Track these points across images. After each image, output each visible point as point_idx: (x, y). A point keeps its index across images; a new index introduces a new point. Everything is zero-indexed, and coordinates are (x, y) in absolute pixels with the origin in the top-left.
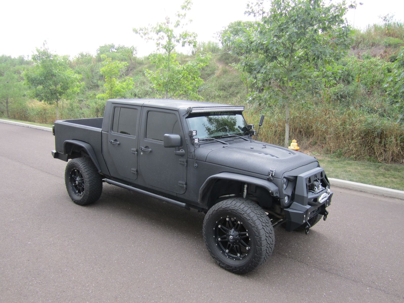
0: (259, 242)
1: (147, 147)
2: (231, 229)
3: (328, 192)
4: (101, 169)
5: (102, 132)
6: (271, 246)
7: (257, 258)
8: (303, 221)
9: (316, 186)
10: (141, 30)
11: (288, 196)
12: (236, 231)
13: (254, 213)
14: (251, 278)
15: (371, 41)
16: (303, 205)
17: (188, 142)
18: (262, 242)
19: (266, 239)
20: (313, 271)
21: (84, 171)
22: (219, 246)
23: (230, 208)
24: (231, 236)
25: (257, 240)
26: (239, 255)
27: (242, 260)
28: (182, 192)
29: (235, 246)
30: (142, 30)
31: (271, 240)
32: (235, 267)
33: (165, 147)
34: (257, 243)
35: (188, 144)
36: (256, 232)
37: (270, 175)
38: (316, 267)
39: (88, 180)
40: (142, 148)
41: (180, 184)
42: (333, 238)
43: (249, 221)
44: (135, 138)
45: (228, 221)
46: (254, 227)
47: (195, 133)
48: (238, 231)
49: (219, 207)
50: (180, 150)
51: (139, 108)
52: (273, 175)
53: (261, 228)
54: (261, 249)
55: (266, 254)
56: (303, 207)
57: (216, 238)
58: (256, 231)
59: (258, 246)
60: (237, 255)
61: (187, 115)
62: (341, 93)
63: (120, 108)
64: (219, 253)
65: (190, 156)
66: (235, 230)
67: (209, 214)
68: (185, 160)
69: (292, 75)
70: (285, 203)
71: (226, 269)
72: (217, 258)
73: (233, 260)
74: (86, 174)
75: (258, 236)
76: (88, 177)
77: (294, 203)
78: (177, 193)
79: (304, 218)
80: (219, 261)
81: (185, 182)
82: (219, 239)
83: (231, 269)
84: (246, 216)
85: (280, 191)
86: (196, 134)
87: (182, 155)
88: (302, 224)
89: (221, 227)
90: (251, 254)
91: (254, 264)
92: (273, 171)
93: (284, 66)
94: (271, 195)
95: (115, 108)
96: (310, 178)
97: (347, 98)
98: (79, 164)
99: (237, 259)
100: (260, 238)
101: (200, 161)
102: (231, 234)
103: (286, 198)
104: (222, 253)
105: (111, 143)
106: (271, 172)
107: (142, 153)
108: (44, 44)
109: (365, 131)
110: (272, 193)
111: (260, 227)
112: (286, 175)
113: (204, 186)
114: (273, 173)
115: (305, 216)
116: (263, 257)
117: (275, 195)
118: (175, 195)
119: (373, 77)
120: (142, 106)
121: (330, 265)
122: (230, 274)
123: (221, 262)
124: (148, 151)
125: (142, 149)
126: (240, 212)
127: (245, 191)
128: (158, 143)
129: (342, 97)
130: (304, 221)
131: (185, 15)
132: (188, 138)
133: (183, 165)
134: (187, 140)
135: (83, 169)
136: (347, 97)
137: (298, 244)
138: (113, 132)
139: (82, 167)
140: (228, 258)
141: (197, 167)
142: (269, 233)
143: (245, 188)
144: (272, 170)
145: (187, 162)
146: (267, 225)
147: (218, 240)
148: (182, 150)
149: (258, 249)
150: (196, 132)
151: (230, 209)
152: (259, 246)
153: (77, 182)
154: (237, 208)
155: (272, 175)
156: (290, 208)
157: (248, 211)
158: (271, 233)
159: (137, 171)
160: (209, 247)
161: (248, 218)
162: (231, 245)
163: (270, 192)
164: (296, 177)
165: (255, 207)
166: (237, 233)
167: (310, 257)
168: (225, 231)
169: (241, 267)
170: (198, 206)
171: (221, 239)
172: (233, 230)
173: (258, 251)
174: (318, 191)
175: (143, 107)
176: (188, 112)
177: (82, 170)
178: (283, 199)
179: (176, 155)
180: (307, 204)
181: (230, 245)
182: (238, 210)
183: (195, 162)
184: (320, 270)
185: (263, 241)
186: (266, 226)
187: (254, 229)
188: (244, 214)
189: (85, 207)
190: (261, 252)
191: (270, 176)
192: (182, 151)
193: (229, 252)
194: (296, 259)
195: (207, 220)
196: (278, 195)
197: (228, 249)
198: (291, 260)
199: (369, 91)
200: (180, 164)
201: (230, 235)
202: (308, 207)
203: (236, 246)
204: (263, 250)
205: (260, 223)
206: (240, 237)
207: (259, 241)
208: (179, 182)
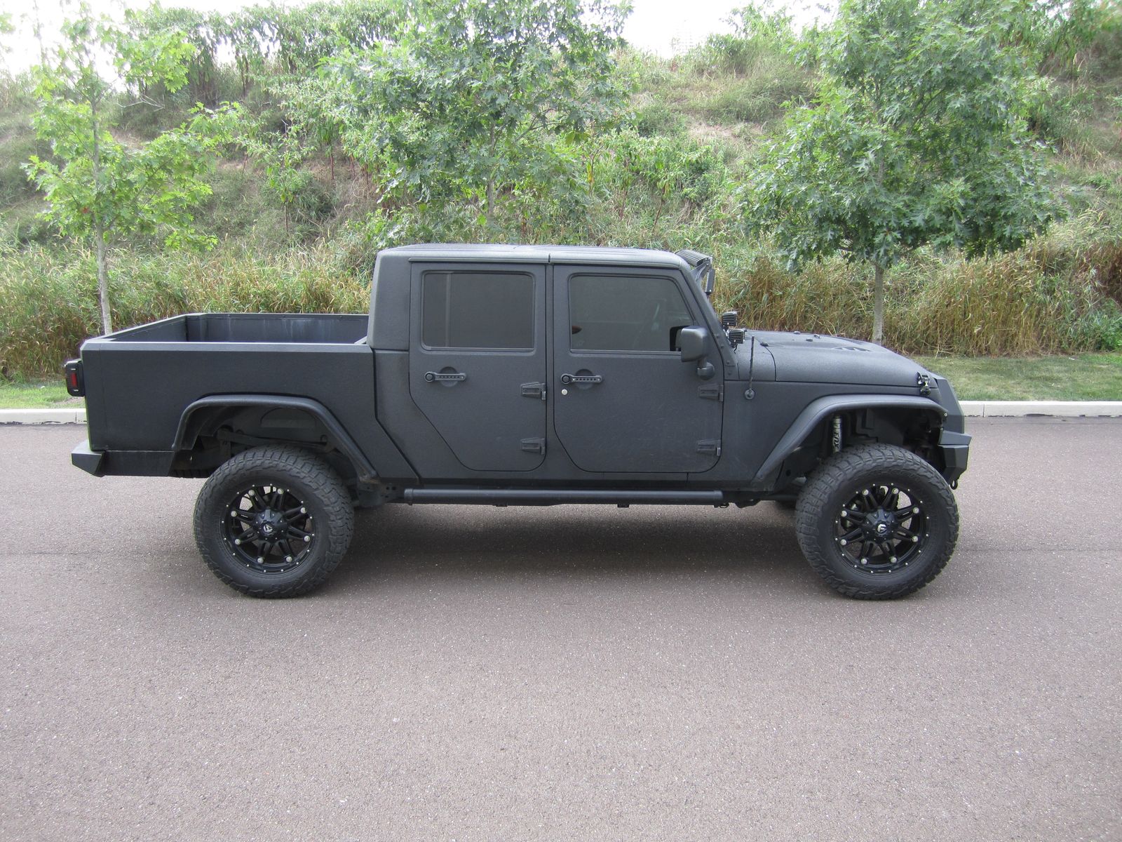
1: (583, 372)
2: (875, 511)
5: (372, 353)
12: (888, 512)
16: (961, 432)
21: (314, 486)
26: (894, 559)
27: (910, 565)
28: (705, 467)
29: (884, 544)
35: (722, 347)
40: (570, 377)
41: (702, 446)
44: (532, 354)
45: (867, 497)
50: (703, 366)
51: (536, 271)
60: (889, 562)
63: (450, 276)
64: (853, 570)
65: (730, 374)
66: (885, 510)
68: (717, 387)
73: (886, 574)
77: (944, 432)
78: (687, 473)
82: (844, 542)
87: (707, 377)
89: (848, 514)
95: (428, 276)
99: (894, 568)
101: (762, 383)
105: (433, 379)
107: (564, 392)
118: (683, 477)
120: (545, 265)
124: (588, 382)
125: (570, 381)
127: (839, 431)
128: (623, 356)
133: (714, 399)
138: (427, 348)
140: (875, 573)
143: (838, 426)
144: (924, 374)
145: (724, 390)
148: (709, 365)
151: (886, 467)
153: (266, 527)
156: (941, 443)
159: (546, 443)
162: (876, 545)
163: (946, 415)
166: (891, 515)
168: (859, 519)
171: (847, 540)
172: (880, 511)
175: (550, 268)
177: (307, 481)
181: (871, 545)
183: (750, 386)
191: (927, 385)
192: (706, 367)
193: (871, 562)
197: (866, 556)
200: (703, 398)
201: (878, 525)
206: (897, 521)
208: (700, 442)
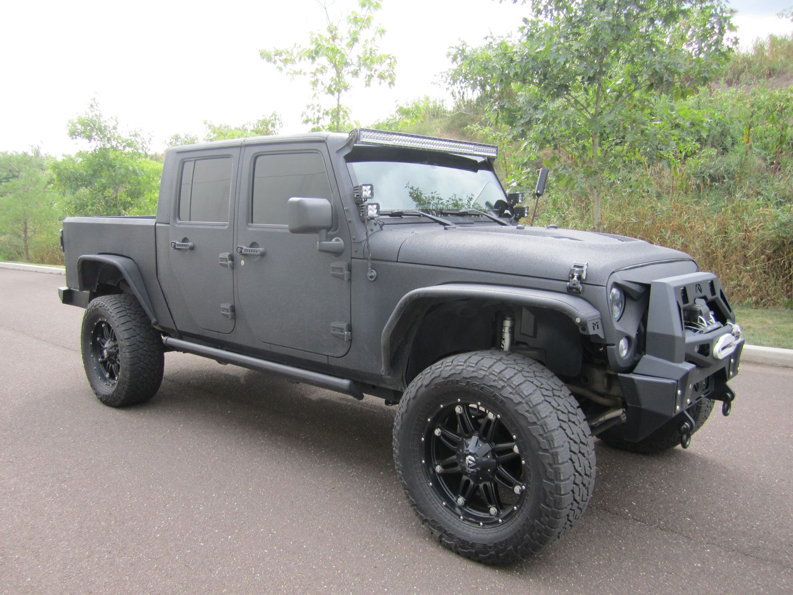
0: (552, 468)
1: (253, 245)
2: (470, 437)
3: (734, 331)
4: (156, 316)
5: (155, 226)
6: (586, 480)
7: (547, 516)
8: (675, 408)
9: (701, 314)
10: (278, 54)
11: (628, 338)
12: (485, 442)
13: (532, 385)
14: (532, 578)
15: (765, 67)
16: (672, 361)
17: (353, 216)
18: (559, 468)
19: (571, 459)
20: (708, 553)
21: (117, 324)
22: (437, 486)
23: (465, 374)
24: (469, 456)
25: (546, 462)
26: (493, 510)
27: (503, 523)
28: (341, 352)
29: (481, 485)
30: (280, 54)
31: (586, 462)
32: (485, 545)
33: (294, 231)
34: (546, 471)
35: (350, 222)
36: (540, 439)
37: (573, 277)
38: (714, 544)
39: (128, 344)
40: (242, 248)
41: (335, 328)
42: (745, 469)
43: (519, 408)
44: (226, 227)
45: (461, 415)
46: (535, 423)
47: (369, 192)
48: (489, 442)
49: (433, 376)
50: (333, 240)
51: (235, 153)
52: (584, 276)
53: (556, 427)
54: (558, 488)
55: (572, 504)
56: (674, 367)
57: (430, 464)
58: (540, 435)
59: (548, 479)
60: (488, 511)
61: (347, 151)
62: (712, 171)
63: (193, 162)
64: (439, 507)
65: (356, 252)
66: (480, 438)
67: (408, 399)
68: (343, 264)
69: (605, 120)
70: (621, 359)
71: (458, 553)
72: (433, 521)
73: (477, 526)
74: (123, 328)
75: (546, 450)
76: (126, 336)
77: (647, 357)
78: (328, 356)
79: (678, 397)
80: (440, 529)
81: (345, 324)
82: (438, 469)
83: (474, 551)
84: (511, 393)
85: (604, 321)
86: (372, 194)
87: (337, 253)
88: (674, 415)
89: (442, 434)
90: (528, 505)
91: (538, 534)
92: (582, 267)
93: (584, 108)
94: (581, 331)
95: (184, 163)
96: (684, 291)
97: (725, 180)
98: (108, 308)
99: (489, 522)
100: (552, 455)
101: (384, 263)
102: (471, 451)
103: (623, 343)
104: (446, 506)
105: (175, 247)
106: (577, 269)
107: (243, 262)
108: (92, 106)
109: (773, 242)
110: (584, 325)
111: (552, 423)
112: (619, 278)
113: (392, 321)
114: (582, 271)
115: (679, 392)
116: (565, 512)
117: (592, 332)
118: (324, 360)
119: (783, 129)
120: (241, 147)
121: (750, 536)
122: (470, 567)
123: (445, 532)
124: (255, 253)
125: (241, 252)
126: (493, 384)
127: (507, 336)
128: (279, 231)
129: (713, 179)
130: (678, 407)
131: (369, 20)
132: (350, 206)
133: (341, 278)
134: (347, 211)
135: (115, 318)
136: (724, 178)
137: (652, 484)
138: (179, 222)
139: (113, 314)
140: (464, 519)
141: (377, 277)
142: (578, 441)
143: (507, 330)
144: (579, 263)
145: (350, 268)
146: (571, 419)
147: (434, 471)
148: (337, 240)
149: (547, 489)
150: (372, 189)
151: (464, 378)
152: (552, 480)
153: (105, 351)
154: (484, 373)
155: (579, 278)
156: (636, 371)
157: (515, 378)
158: (584, 444)
159: (233, 309)
160: (411, 491)
161: (517, 399)
162: (472, 483)
163: (578, 320)
164: (647, 287)
165: (535, 369)
166: (486, 447)
167: (691, 517)
168: (454, 443)
169: (501, 543)
170: (383, 386)
171: (444, 467)
172: (475, 438)
173: (548, 494)
174: (709, 328)
175: (243, 149)
176: (352, 140)
178: (613, 345)
179: (321, 251)
180: (684, 358)
181: (468, 482)
182: (486, 378)
183: (370, 264)
184: (726, 552)
185: (563, 463)
186: (570, 421)
187: (535, 430)
188: (503, 387)
189: (123, 412)
190: (558, 496)
191: (575, 278)
192: (336, 242)
193: (466, 504)
194: (655, 522)
195: (402, 414)
196: (599, 332)
197: (463, 495)
198: (640, 525)
199: (772, 163)
200: (334, 276)
201: (467, 455)
202: (688, 367)
203: (485, 486)
204: (562, 493)
205: (551, 412)
206: (494, 457)
207: (550, 464)
208: (333, 324)
